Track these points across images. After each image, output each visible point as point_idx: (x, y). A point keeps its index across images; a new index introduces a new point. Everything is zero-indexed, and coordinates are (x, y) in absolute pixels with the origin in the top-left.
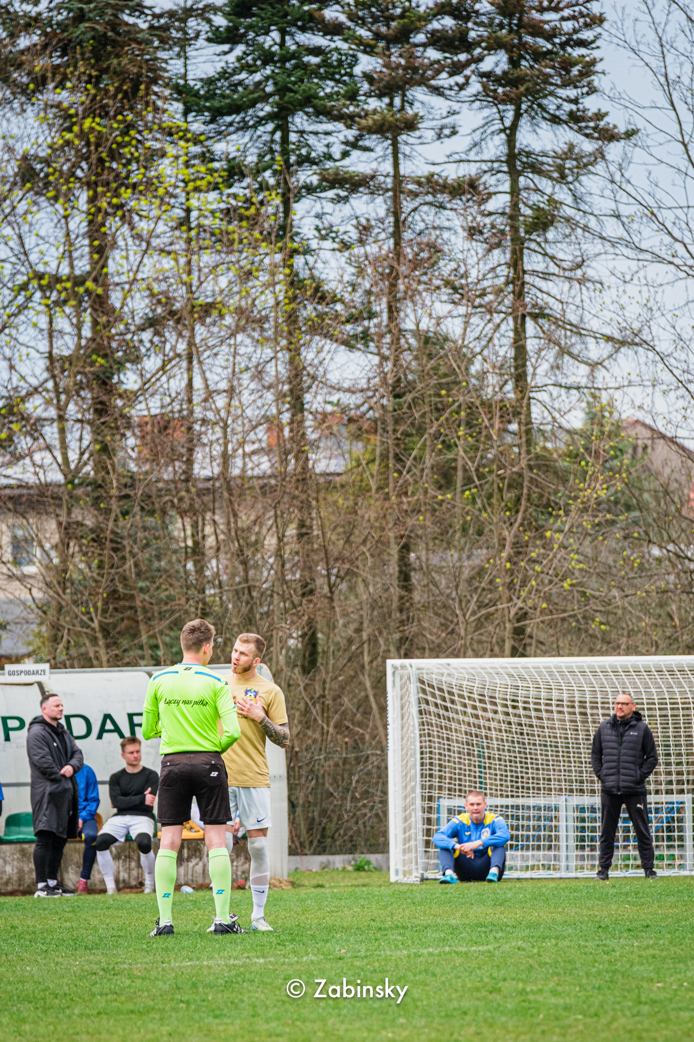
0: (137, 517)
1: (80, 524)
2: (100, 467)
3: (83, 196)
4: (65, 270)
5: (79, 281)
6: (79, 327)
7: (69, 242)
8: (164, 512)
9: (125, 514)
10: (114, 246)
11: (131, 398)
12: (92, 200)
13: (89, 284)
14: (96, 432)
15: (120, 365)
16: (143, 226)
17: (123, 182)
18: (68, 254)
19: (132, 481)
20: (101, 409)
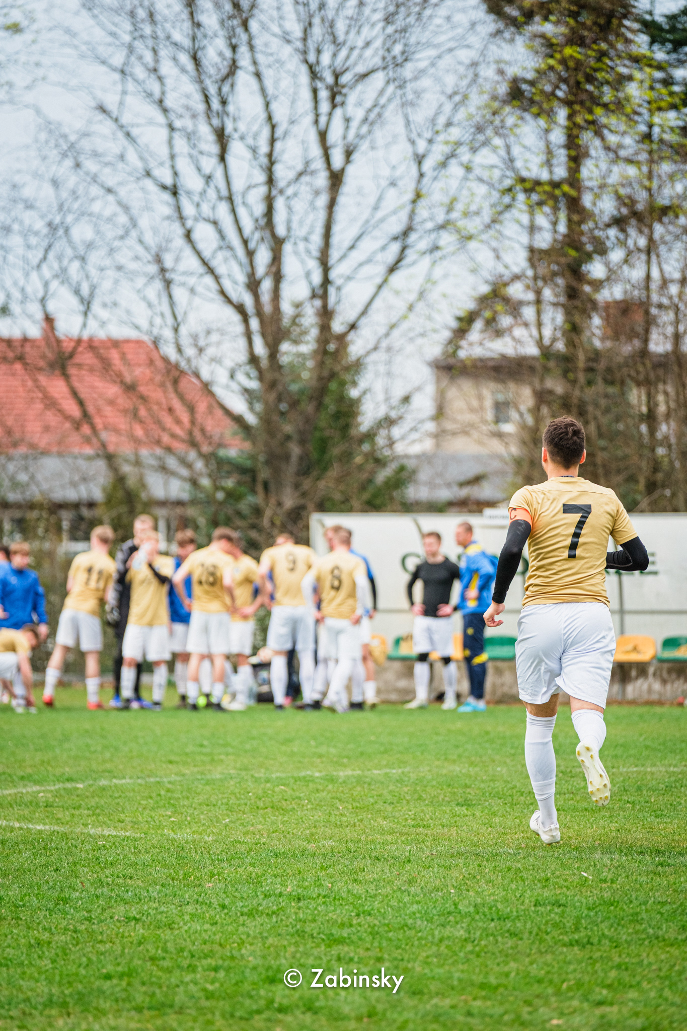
0: (600, 386)
1: (551, 392)
2: (570, 343)
3: (562, 114)
4: (545, 176)
5: (556, 185)
6: (555, 223)
7: (549, 152)
8: (622, 383)
9: (590, 383)
10: (587, 155)
11: (597, 285)
12: (570, 117)
13: (566, 188)
14: (568, 313)
15: (589, 257)
16: (612, 139)
17: (596, 101)
18: (548, 163)
19: (596, 356)
20: (572, 293)
